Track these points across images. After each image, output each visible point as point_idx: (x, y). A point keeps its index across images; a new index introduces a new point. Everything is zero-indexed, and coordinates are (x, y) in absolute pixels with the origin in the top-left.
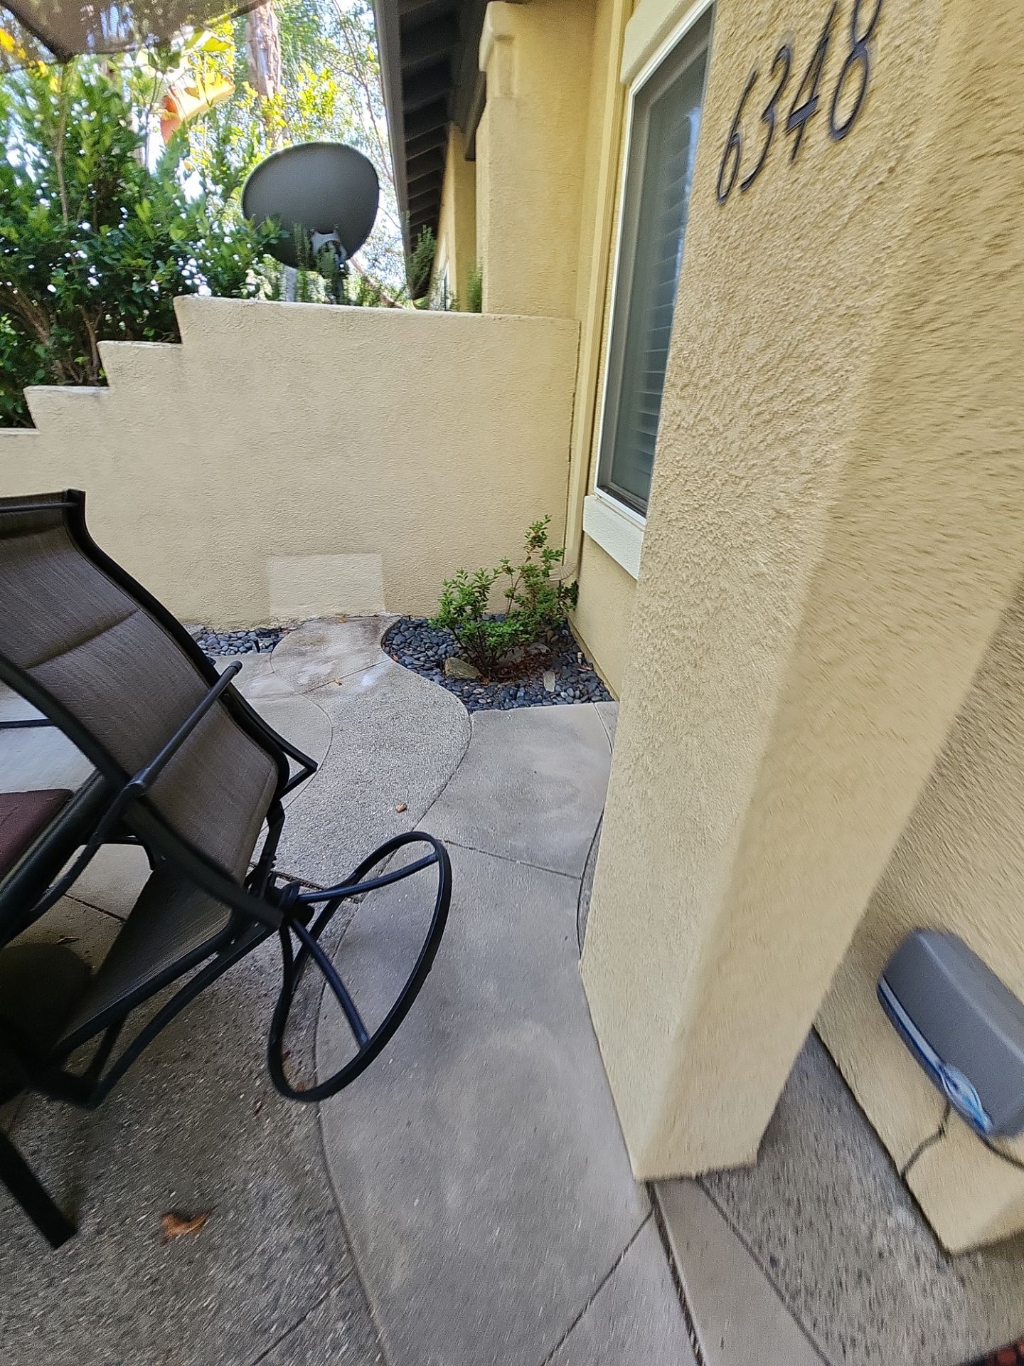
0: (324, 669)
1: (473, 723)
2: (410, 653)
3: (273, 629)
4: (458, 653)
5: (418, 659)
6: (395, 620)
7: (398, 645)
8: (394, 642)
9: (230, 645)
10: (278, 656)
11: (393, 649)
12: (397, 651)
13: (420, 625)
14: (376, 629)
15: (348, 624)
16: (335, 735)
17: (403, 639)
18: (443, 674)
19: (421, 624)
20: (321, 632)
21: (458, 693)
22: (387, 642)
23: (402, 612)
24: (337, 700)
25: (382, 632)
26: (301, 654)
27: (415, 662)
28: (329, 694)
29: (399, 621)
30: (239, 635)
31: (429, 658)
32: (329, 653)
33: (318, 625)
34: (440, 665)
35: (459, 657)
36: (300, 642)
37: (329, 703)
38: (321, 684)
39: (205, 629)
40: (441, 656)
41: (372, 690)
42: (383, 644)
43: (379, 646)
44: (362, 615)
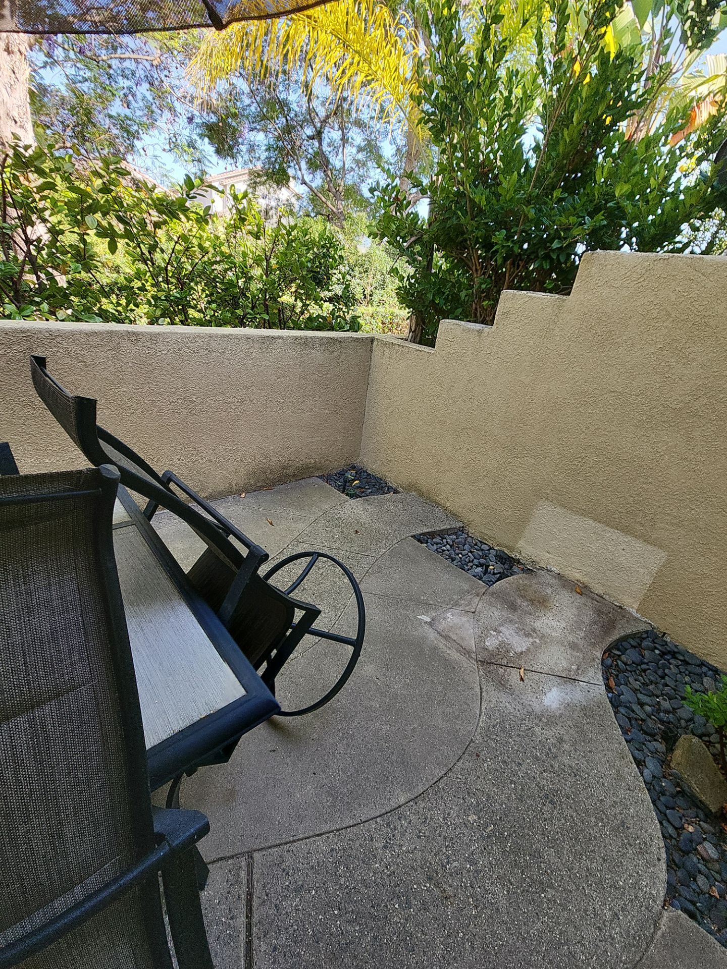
0: (520, 644)
1: (660, 933)
2: (637, 685)
3: (512, 558)
4: (709, 735)
5: (642, 704)
6: (642, 627)
7: (626, 664)
8: (624, 658)
9: (471, 552)
10: (493, 594)
11: (617, 665)
12: (620, 671)
13: (674, 654)
14: (610, 626)
15: (583, 600)
16: (466, 756)
17: (637, 658)
18: (665, 762)
19: (675, 652)
20: (549, 591)
21: (671, 830)
22: (613, 652)
23: (658, 623)
24: (505, 701)
25: (616, 635)
26: (513, 607)
27: (636, 707)
28: (502, 684)
29: (647, 632)
30: (483, 547)
31: (658, 711)
32: (538, 624)
33: (553, 581)
34: (670, 740)
35: (709, 744)
36: (521, 592)
37: (495, 698)
38: (505, 662)
39: (463, 527)
40: (679, 719)
41: (549, 719)
42: (608, 651)
43: (599, 654)
44: (607, 597)
